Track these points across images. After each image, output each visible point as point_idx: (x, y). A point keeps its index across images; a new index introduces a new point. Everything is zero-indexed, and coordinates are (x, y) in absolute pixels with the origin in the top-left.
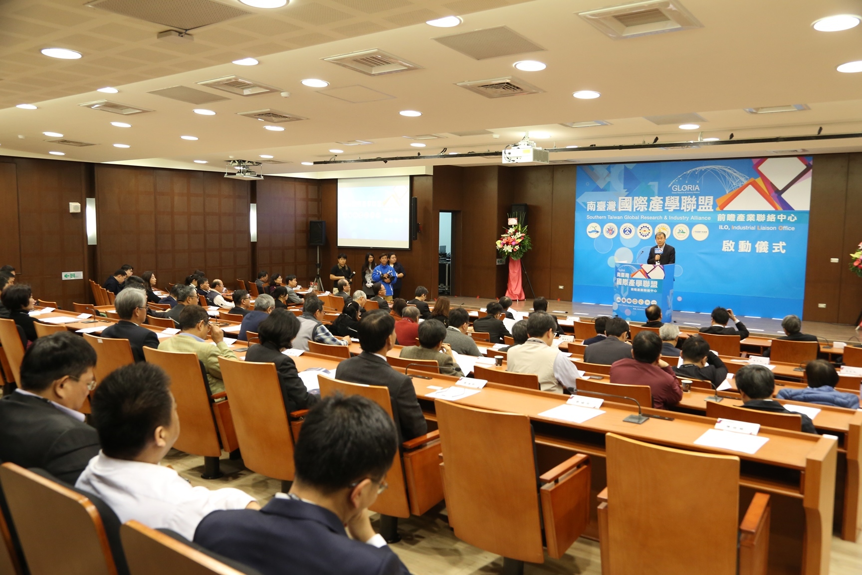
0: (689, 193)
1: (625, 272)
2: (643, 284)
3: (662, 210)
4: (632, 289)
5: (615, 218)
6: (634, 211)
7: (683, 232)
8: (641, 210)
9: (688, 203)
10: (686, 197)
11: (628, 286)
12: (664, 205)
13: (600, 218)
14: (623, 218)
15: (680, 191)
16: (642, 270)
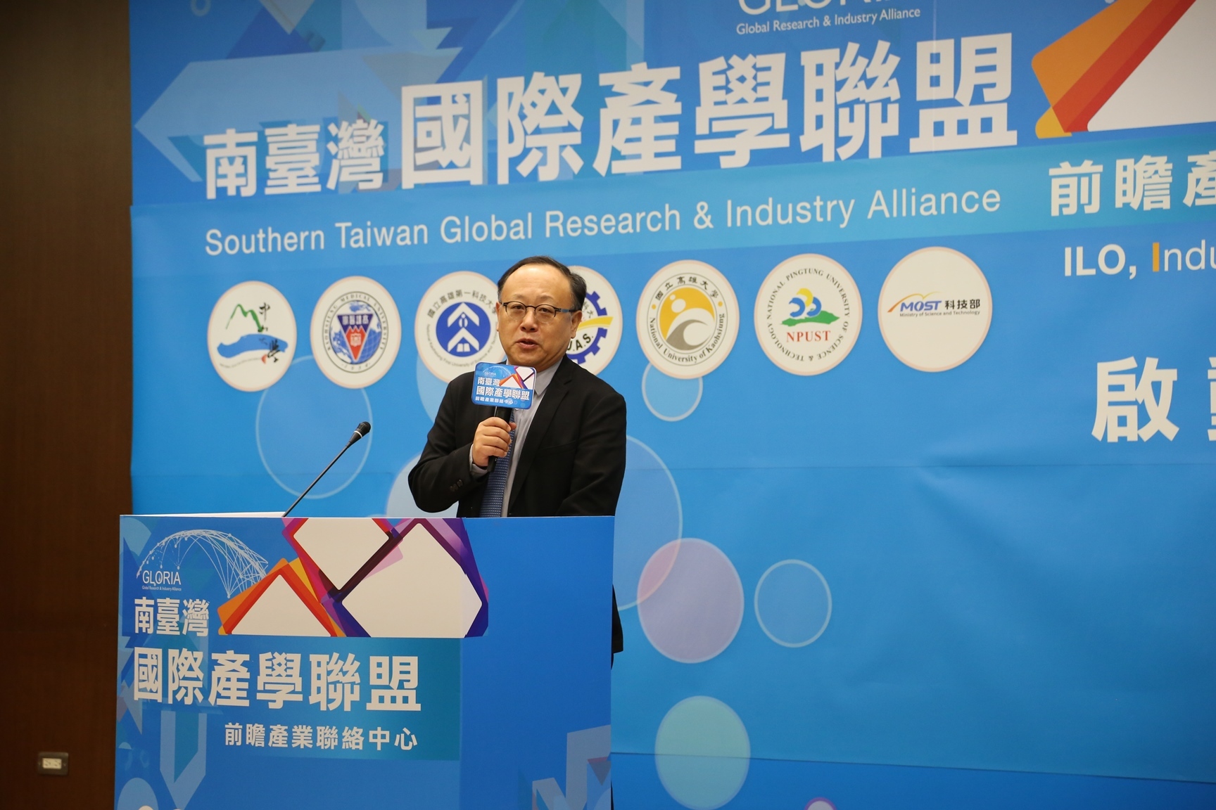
0: (849, 19)
1: (184, 594)
2: (306, 690)
3: (675, 163)
4: (232, 735)
5: (384, 237)
6: (503, 178)
7: (820, 315)
8: (548, 174)
9: (846, 95)
10: (828, 56)
11: (206, 707)
12: (686, 120)
13: (291, 241)
14: (434, 232)
15: (792, 16)
16: (297, 566)
